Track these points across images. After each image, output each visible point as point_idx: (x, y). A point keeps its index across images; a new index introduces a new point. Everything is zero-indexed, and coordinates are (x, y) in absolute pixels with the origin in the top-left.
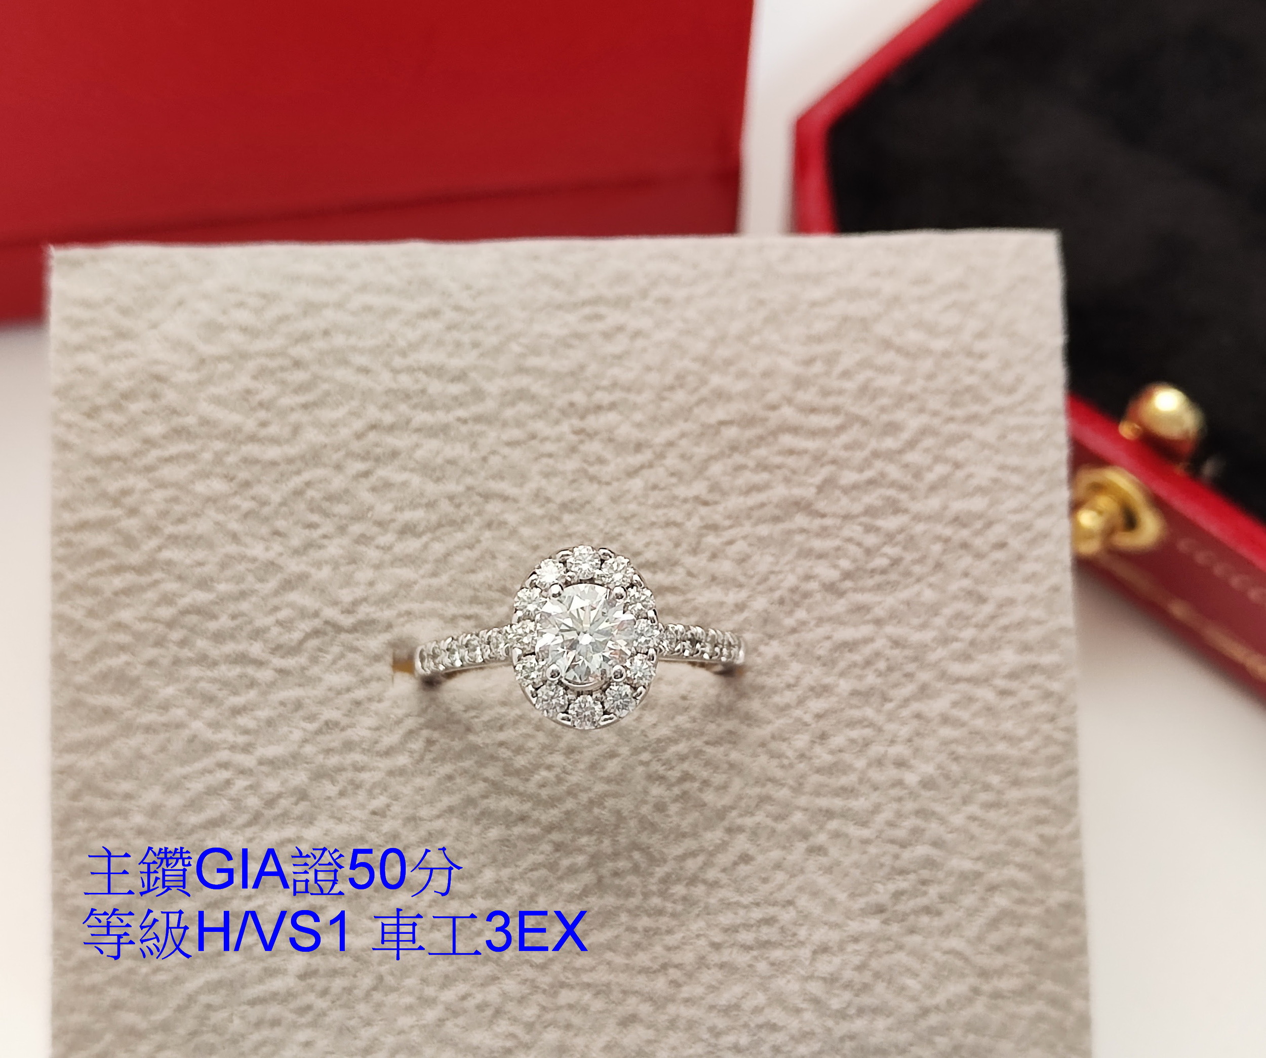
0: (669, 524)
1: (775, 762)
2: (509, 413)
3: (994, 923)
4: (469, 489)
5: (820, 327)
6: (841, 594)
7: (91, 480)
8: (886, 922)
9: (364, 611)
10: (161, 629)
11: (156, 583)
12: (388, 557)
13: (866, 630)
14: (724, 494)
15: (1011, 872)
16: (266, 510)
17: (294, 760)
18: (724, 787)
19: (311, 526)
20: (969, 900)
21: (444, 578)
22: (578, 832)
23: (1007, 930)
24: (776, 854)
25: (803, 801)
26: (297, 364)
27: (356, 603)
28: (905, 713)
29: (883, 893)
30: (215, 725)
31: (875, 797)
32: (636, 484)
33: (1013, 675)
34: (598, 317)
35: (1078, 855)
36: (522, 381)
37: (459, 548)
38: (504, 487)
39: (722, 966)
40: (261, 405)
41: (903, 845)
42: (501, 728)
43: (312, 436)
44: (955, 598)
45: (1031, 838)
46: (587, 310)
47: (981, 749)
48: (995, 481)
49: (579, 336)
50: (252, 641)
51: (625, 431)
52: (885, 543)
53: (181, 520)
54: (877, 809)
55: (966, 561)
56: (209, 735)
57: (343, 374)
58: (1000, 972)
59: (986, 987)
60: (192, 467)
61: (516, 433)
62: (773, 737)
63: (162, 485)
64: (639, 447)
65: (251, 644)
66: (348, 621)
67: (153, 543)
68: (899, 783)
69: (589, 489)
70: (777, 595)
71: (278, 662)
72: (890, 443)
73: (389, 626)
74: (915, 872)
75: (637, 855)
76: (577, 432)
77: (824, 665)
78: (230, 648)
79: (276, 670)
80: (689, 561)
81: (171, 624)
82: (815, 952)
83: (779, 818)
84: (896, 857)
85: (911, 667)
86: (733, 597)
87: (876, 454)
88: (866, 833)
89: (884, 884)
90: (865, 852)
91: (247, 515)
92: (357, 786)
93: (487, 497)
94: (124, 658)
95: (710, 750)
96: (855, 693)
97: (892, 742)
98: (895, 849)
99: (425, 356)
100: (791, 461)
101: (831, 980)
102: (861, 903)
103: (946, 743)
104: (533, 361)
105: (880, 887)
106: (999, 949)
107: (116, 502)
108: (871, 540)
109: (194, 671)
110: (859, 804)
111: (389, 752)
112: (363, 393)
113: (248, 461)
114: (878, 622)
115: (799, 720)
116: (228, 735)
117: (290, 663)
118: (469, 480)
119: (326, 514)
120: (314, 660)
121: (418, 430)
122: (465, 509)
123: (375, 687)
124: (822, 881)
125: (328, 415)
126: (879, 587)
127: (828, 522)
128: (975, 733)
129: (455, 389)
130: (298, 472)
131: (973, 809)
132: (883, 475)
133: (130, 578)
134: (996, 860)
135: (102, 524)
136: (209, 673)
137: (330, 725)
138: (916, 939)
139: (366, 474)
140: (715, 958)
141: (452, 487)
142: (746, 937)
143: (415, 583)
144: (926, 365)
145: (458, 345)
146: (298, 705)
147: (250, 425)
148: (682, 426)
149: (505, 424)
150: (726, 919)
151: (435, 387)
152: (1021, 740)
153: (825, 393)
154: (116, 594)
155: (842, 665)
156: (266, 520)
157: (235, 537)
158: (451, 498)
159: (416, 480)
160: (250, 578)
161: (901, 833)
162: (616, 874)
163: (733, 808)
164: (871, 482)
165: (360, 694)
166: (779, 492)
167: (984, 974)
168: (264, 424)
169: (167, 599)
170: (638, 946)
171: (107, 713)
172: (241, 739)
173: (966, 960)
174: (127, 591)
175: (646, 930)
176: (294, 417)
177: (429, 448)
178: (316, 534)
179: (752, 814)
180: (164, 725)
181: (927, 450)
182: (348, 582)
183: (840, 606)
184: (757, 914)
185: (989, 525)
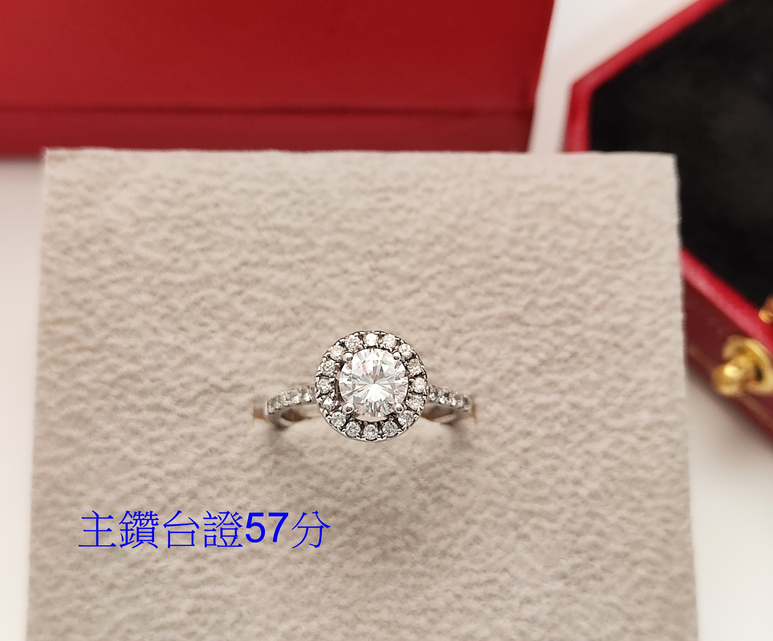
0: (430, 328)
1: (496, 480)
2: (331, 257)
3: (637, 586)
4: (305, 303)
5: (526, 208)
6: (539, 374)
7: (65, 293)
8: (567, 584)
9: (236, 379)
10: (106, 388)
11: (104, 359)
12: (252, 345)
13: (554, 398)
14: (465, 310)
15: (647, 553)
16: (175, 315)
17: (188, 472)
18: (463, 495)
19: (203, 325)
20: (620, 571)
21: (288, 359)
22: (370, 522)
23: (645, 590)
24: (497, 539)
25: (513, 505)
26: (198, 224)
27: (231, 374)
28: (580, 450)
29: (565, 564)
30: (138, 449)
31: (561, 503)
32: (409, 303)
33: (649, 427)
34: (387, 199)
35: (690, 544)
36: (340, 237)
37: (298, 340)
38: (327, 302)
39: (461, 610)
40: (175, 248)
41: (579, 535)
42: (322, 454)
43: (206, 268)
44: (610, 378)
45: (660, 531)
46: (381, 195)
47: (628, 473)
48: (636, 305)
49: (375, 210)
50: (165, 397)
51: (404, 269)
52: (566, 343)
53: (121, 319)
54: (561, 511)
55: (618, 355)
56: (134, 456)
57: (227, 231)
58: (640, 617)
59: (632, 627)
60: (129, 286)
61: (335, 270)
62: (496, 463)
63: (110, 297)
64: (412, 279)
65: (163, 399)
66: (226, 385)
67: (104, 333)
68: (574, 495)
69: (381, 305)
70: (499, 374)
71: (180, 410)
72: (569, 281)
73: (252, 389)
74: (586, 552)
75: (407, 537)
76: (373, 270)
77: (528, 418)
78: (149, 400)
79: (179, 415)
80: (444, 351)
81: (112, 385)
82: (522, 603)
83: (499, 515)
84: (574, 542)
85: (584, 422)
86: (471, 374)
87: (561, 288)
88: (555, 526)
89: (567, 560)
90: (554, 539)
91: (164, 317)
92: (229, 490)
93: (317, 308)
94: (82, 405)
95: (454, 472)
96: (547, 437)
97: (571, 468)
98: (574, 537)
99: (279, 220)
100: (508, 291)
101: (532, 620)
102: (552, 571)
103: (606, 470)
104: (346, 225)
105: (563, 562)
106: (640, 603)
107: (80, 306)
108: (558, 341)
109: (127, 415)
110: (551, 507)
111: (249, 469)
112: (239, 243)
113: (166, 283)
114: (562, 392)
115: (512, 452)
116: (146, 456)
117: (189, 410)
118: (304, 298)
119: (214, 318)
120: (203, 409)
121: (273, 266)
122: (302, 316)
123: (241, 428)
124: (527, 556)
125: (216, 255)
126: (563, 371)
127: (531, 329)
128: (625, 464)
129: (298, 241)
130: (196, 291)
131: (623, 512)
132: (565, 300)
133: (87, 355)
134: (638, 545)
135: (71, 321)
136: (135, 417)
137: (212, 451)
138: (587, 596)
139: (240, 293)
140: (458, 605)
141: (294, 302)
142: (478, 591)
143: (269, 361)
144: (592, 233)
145: (299, 214)
146: (193, 437)
147: (167, 260)
148: (438, 267)
149: (328, 264)
150: (464, 579)
151: (284, 239)
152: (653, 469)
153: (530, 249)
154: (78, 365)
155: (539, 419)
156: (175, 320)
157: (155, 330)
158: (293, 309)
159: (271, 297)
160: (164, 356)
161: (576, 527)
162: (394, 550)
163: (469, 508)
164: (559, 305)
165: (233, 431)
166: (500, 309)
167: (630, 618)
168: (176, 260)
169: (111, 369)
170: (407, 596)
171: (70, 441)
172: (155, 459)
173: (619, 609)
174: (85, 363)
175: (414, 586)
176: (194, 257)
177: (279, 277)
178: (206, 330)
179: (481, 512)
180: (106, 449)
181: (594, 285)
182: (226, 360)
183: (538, 382)
184: (483, 577)
185: (632, 332)
